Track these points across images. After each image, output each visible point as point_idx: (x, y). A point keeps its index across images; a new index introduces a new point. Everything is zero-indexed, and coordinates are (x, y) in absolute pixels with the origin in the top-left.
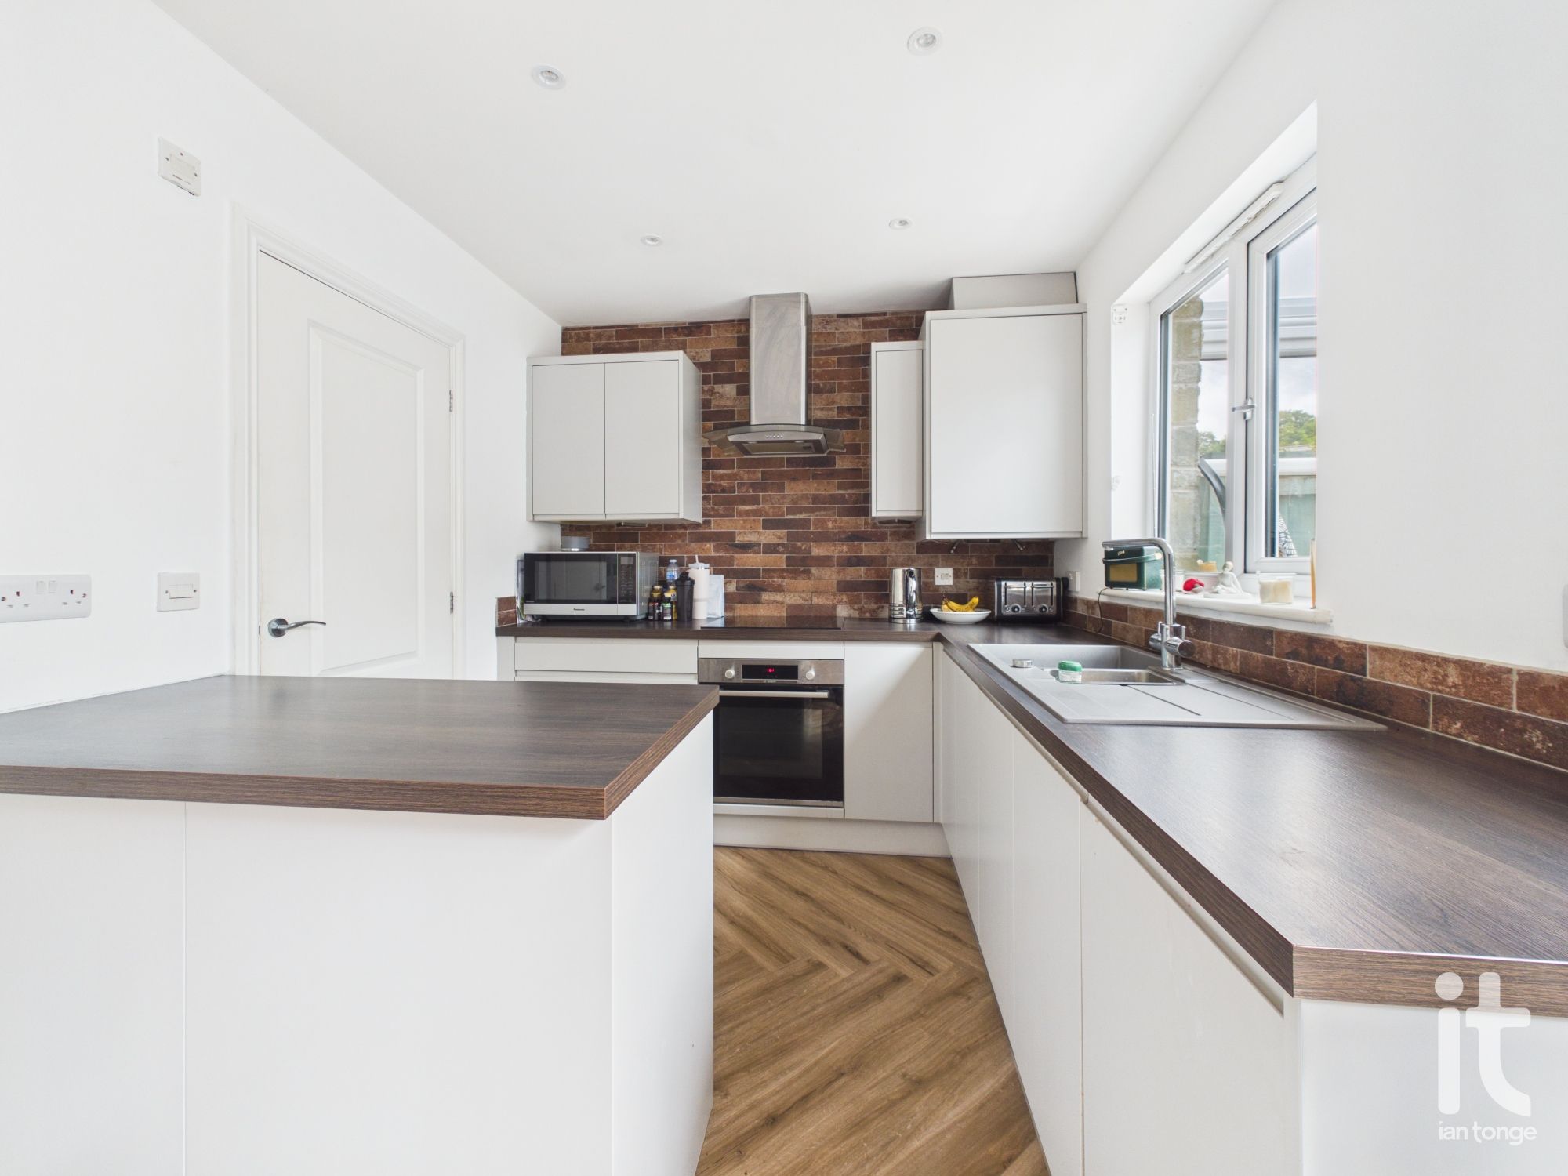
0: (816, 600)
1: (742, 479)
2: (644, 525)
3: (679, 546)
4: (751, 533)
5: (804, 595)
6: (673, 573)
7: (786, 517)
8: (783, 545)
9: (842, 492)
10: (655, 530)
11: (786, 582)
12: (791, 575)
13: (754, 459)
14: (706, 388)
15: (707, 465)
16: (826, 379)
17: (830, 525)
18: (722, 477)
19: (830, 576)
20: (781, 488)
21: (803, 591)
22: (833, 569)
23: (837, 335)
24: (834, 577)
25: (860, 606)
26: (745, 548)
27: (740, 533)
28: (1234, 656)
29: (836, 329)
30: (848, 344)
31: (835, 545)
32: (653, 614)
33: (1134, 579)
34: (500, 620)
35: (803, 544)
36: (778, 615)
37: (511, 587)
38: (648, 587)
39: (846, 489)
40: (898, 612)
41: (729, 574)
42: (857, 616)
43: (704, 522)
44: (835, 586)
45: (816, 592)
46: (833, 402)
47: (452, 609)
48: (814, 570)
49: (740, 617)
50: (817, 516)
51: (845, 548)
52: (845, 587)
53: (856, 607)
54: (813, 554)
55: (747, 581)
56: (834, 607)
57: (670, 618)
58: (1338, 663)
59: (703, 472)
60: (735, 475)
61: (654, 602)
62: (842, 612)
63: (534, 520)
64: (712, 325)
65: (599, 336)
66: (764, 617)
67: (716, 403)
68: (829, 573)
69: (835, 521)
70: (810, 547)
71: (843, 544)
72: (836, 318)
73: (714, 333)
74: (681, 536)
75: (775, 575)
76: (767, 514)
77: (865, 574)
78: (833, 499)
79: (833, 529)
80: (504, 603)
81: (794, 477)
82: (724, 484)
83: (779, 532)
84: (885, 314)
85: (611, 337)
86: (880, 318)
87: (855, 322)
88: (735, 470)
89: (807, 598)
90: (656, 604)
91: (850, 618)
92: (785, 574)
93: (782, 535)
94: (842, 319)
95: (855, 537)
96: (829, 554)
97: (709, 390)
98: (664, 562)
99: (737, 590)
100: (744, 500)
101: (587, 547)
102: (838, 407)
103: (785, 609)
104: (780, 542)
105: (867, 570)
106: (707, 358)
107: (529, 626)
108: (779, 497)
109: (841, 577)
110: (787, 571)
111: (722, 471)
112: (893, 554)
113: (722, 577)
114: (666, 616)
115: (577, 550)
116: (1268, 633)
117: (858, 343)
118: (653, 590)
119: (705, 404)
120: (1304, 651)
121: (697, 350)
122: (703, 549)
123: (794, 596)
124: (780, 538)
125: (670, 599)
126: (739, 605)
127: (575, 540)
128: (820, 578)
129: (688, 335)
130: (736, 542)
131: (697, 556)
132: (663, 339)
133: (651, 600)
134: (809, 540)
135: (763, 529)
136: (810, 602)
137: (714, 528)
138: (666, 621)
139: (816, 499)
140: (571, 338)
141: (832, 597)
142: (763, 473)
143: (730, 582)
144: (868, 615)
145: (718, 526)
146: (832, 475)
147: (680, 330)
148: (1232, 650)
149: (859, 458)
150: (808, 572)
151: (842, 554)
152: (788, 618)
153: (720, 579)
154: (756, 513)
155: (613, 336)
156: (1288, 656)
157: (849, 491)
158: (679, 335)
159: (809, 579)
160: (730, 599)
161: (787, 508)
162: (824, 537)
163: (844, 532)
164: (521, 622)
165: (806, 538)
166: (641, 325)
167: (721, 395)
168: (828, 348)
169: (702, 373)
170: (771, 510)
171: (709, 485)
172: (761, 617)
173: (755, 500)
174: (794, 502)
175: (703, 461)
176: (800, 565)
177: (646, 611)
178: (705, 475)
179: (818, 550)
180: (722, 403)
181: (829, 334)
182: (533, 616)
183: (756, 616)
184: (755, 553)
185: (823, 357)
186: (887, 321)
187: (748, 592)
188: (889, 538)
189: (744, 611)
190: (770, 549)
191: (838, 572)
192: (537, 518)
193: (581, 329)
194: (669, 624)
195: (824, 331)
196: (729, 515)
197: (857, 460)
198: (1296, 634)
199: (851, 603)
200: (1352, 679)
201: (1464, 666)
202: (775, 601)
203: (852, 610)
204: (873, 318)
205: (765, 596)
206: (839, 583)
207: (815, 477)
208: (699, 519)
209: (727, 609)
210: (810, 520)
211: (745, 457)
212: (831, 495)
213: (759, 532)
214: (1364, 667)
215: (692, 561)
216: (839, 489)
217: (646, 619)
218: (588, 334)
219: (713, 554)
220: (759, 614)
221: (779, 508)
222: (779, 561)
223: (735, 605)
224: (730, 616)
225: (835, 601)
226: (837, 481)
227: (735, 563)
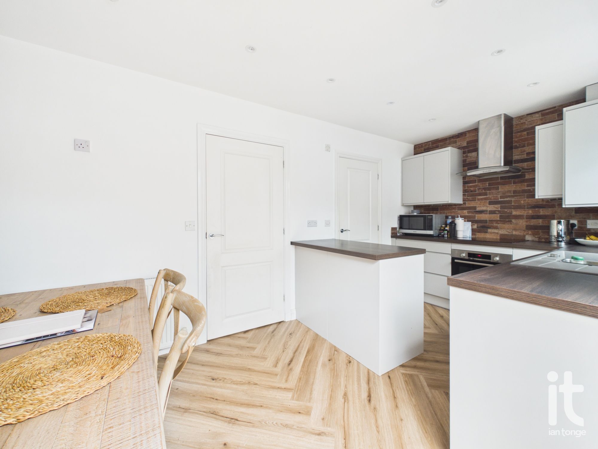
0: (514, 233)
1: (479, 186)
2: (441, 205)
3: (454, 212)
4: (483, 206)
5: (508, 231)
6: (449, 221)
7: (500, 200)
8: (498, 211)
9: (529, 188)
10: (445, 207)
11: (499, 225)
12: (502, 223)
13: (485, 179)
14: (464, 155)
15: (465, 183)
16: (520, 142)
17: (522, 202)
18: (471, 187)
19: (522, 223)
20: (498, 189)
21: (508, 229)
22: (524, 220)
23: (526, 123)
24: (524, 224)
25: (539, 236)
26: (481, 212)
27: (479, 207)
29: (526, 121)
30: (533, 126)
31: (525, 211)
32: (441, 234)
34: (392, 233)
35: (508, 210)
36: (496, 238)
37: (396, 225)
38: (440, 226)
39: (531, 187)
41: (473, 222)
42: (537, 240)
43: (464, 203)
44: (525, 227)
45: (515, 229)
46: (524, 151)
47: (378, 230)
48: (513, 221)
49: (478, 238)
50: (515, 199)
52: (529, 228)
53: (537, 236)
54: (513, 214)
55: (481, 224)
56: (524, 236)
57: (447, 236)
59: (463, 185)
61: (441, 230)
62: (528, 238)
63: (403, 205)
64: (467, 132)
65: (426, 145)
66: (489, 238)
67: (468, 160)
69: (525, 200)
70: (512, 211)
71: (529, 210)
72: (526, 116)
73: (468, 135)
74: (454, 208)
75: (494, 222)
76: (491, 199)
79: (524, 203)
80: (393, 229)
81: (504, 184)
82: (472, 189)
83: (496, 206)
84: (555, 107)
85: (429, 145)
87: (537, 115)
88: (477, 184)
89: (510, 232)
90: (442, 231)
91: (533, 241)
92: (499, 222)
94: (529, 116)
95: (536, 207)
96: (522, 214)
97: (465, 156)
98: (447, 217)
99: (477, 227)
100: (480, 194)
101: (420, 213)
102: (527, 153)
103: (499, 236)
104: (497, 209)
105: (543, 221)
106: (465, 144)
107: (401, 236)
108: (496, 192)
109: (528, 224)
111: (471, 185)
112: (560, 214)
113: (470, 223)
114: (445, 235)
115: (416, 214)
117: (538, 123)
118: (442, 227)
119: (464, 161)
121: (461, 143)
122: (463, 213)
123: (504, 231)
124: (497, 208)
125: (447, 230)
126: (478, 233)
127: (415, 211)
128: (517, 224)
129: (457, 138)
130: (477, 210)
131: (459, 215)
132: (448, 141)
133: (440, 230)
134: (511, 208)
135: (489, 205)
136: (511, 233)
137: (467, 205)
138: (445, 237)
139: (515, 192)
140: (417, 148)
141: (524, 232)
142: (489, 183)
143: (474, 225)
144: (543, 240)
145: (468, 204)
146: (523, 181)
147: (454, 137)
150: (511, 221)
151: (528, 214)
152: (500, 239)
153: (470, 224)
154: (485, 199)
155: (430, 144)
157: (533, 188)
158: (454, 139)
159: (511, 224)
160: (474, 231)
161: (500, 196)
162: (518, 207)
163: (530, 205)
164: (399, 234)
165: (510, 208)
166: (440, 138)
167: (471, 157)
168: (522, 129)
169: (463, 150)
170: (493, 197)
171: (466, 190)
172: (488, 238)
173: (486, 194)
174: (503, 194)
175: (463, 181)
176: (506, 219)
177: (438, 233)
178: (464, 186)
179: (515, 213)
180: (471, 160)
181: (522, 123)
182: (402, 233)
183: (485, 238)
184: (485, 214)
185: (519, 134)
186: (556, 110)
187: (482, 229)
188: (557, 207)
189: (480, 236)
190: (492, 212)
191: (527, 222)
192: (404, 205)
193: (420, 144)
194: (446, 238)
195: (520, 123)
196: (474, 200)
197: (531, 175)
199: (533, 235)
202: (494, 232)
203: (534, 238)
205: (489, 230)
206: (527, 226)
207: (514, 183)
208: (461, 202)
209: (472, 234)
210: (512, 201)
212: (523, 190)
213: (487, 206)
215: (458, 217)
216: (527, 187)
217: (438, 236)
218: (422, 146)
219: (467, 214)
220: (487, 237)
221: (497, 196)
222: (497, 217)
223: (477, 233)
224: (474, 236)
225: (525, 234)
226: (526, 184)
227: (476, 218)
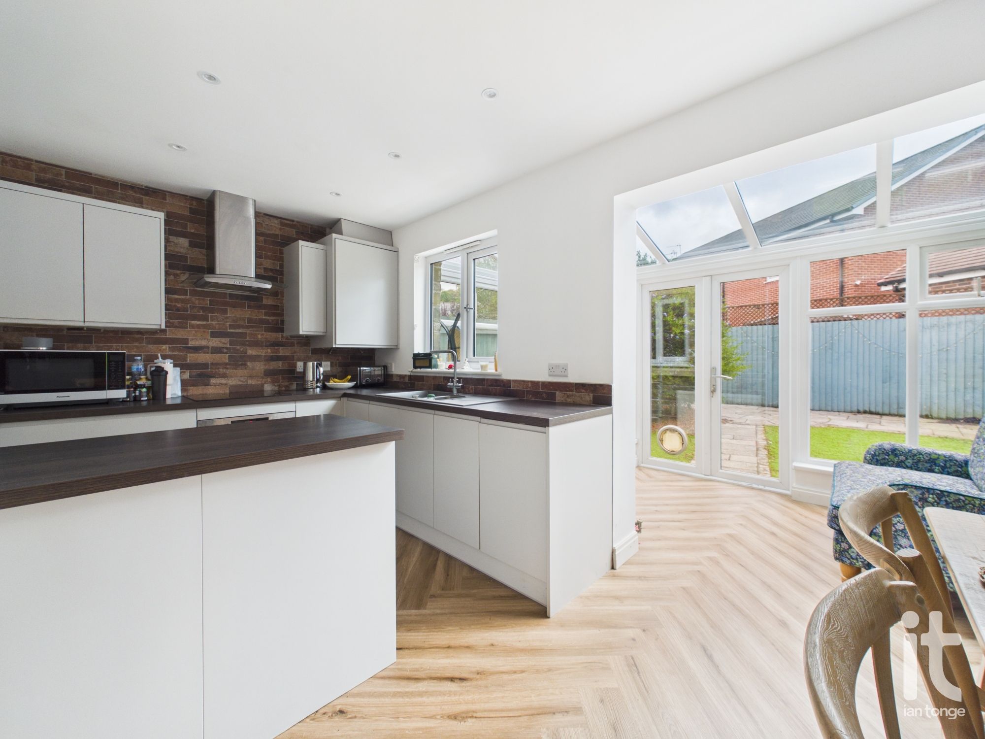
0: (250, 382)
1: (193, 303)
3: (137, 347)
4: (201, 340)
5: (242, 379)
7: (228, 331)
8: (227, 348)
9: (267, 318)
11: (228, 371)
12: (232, 367)
13: (204, 291)
15: (169, 292)
17: (259, 337)
18: (179, 301)
19: (260, 367)
20: (225, 312)
21: (241, 377)
22: (262, 363)
23: (264, 226)
24: (262, 368)
25: (279, 384)
26: (196, 349)
27: (192, 339)
28: (472, 389)
29: (263, 221)
30: (271, 232)
31: (263, 349)
32: (129, 397)
33: (428, 365)
35: (241, 348)
36: (223, 392)
39: (270, 316)
40: (310, 385)
41: (184, 366)
42: (277, 390)
43: (167, 329)
44: (263, 372)
45: (250, 377)
48: (249, 364)
49: (193, 394)
50: (251, 331)
51: (269, 351)
52: (268, 373)
53: (276, 384)
54: (248, 354)
55: (199, 371)
56: (262, 385)
58: (504, 386)
60: (188, 300)
62: (268, 388)
64: (167, 193)
65: (43, 170)
66: (212, 394)
68: (259, 365)
69: (262, 335)
70: (246, 350)
71: (268, 348)
72: (262, 215)
73: (169, 200)
74: (139, 340)
75: (220, 367)
76: (214, 328)
77: (282, 365)
78: (262, 321)
79: (261, 339)
81: (234, 306)
82: (179, 305)
83: (223, 340)
84: (293, 220)
86: (291, 223)
88: (188, 297)
89: (244, 381)
90: (132, 389)
91: (273, 392)
92: (228, 366)
93: (226, 342)
95: (275, 344)
96: (259, 354)
99: (190, 376)
100: (195, 318)
102: (264, 268)
103: (228, 389)
104: (225, 346)
105: (283, 363)
108: (223, 317)
109: (267, 367)
110: (229, 364)
111: (176, 296)
112: (298, 355)
113: (178, 368)
114: (143, 397)
116: (483, 380)
117: (277, 233)
120: (495, 384)
122: (160, 350)
123: (235, 380)
124: (226, 344)
126: (192, 388)
128: (253, 369)
130: (189, 345)
131: (159, 354)
134: (245, 345)
135: (211, 337)
136: (246, 383)
137: (169, 335)
138: (143, 401)
139: (250, 320)
141: (261, 379)
142: (211, 300)
143: (184, 372)
144: (284, 389)
145: (176, 334)
146: (260, 307)
148: (471, 387)
149: (278, 299)
150: (246, 364)
151: (267, 354)
152: (231, 393)
153: (177, 371)
154: (204, 326)
156: (490, 386)
157: (272, 318)
159: (246, 369)
160: (184, 384)
161: (230, 325)
162: (256, 344)
163: (269, 341)
165: (243, 344)
167: (176, 244)
170: (217, 326)
172: (209, 394)
173: (205, 318)
174: (234, 321)
176: (239, 361)
179: (251, 352)
180: (176, 250)
183: (206, 394)
184: (204, 353)
186: (294, 225)
187: (200, 379)
188: (296, 345)
189: (196, 392)
190: (217, 350)
191: (265, 365)
196: (183, 326)
197: (276, 300)
198: (492, 379)
199: (273, 382)
200: (508, 389)
201: (532, 382)
202: (220, 383)
203: (274, 387)
204: (286, 222)
205: (213, 381)
206: (265, 371)
207: (249, 307)
209: (183, 390)
210: (246, 333)
211: (196, 289)
212: (260, 319)
213: (208, 339)
214: (510, 386)
216: (265, 316)
219: (169, 353)
220: (208, 392)
221: (224, 324)
222: (224, 358)
223: (189, 387)
224: (185, 394)
225: (263, 382)
226: (264, 311)
227: (188, 360)
